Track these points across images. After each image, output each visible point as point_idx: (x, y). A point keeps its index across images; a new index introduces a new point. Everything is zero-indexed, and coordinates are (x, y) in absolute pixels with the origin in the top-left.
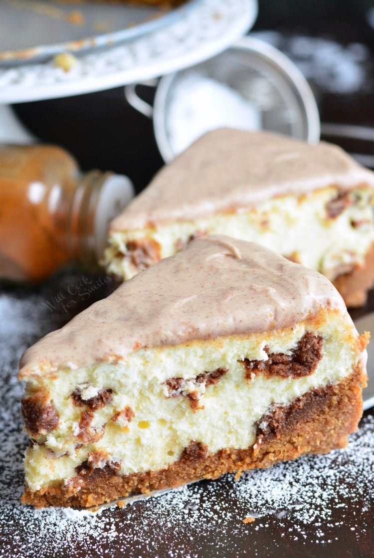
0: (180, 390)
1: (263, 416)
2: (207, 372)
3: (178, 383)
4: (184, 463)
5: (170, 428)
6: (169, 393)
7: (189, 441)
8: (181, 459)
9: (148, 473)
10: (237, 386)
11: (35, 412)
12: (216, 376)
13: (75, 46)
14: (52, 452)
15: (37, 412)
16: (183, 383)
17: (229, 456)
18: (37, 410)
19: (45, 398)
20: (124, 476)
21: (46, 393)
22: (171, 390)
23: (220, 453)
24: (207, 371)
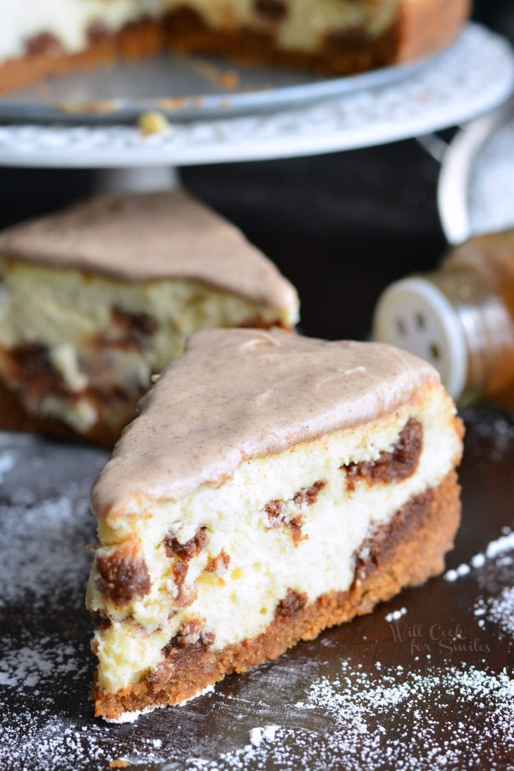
0: (281, 516)
1: (364, 541)
2: (303, 489)
3: (277, 507)
4: (282, 621)
5: (267, 574)
6: (270, 522)
7: (286, 590)
8: (276, 617)
9: (244, 643)
10: (335, 503)
11: (125, 572)
12: (312, 492)
13: (170, 105)
14: (142, 628)
15: (128, 571)
16: (283, 507)
17: (329, 603)
18: (129, 568)
19: (135, 550)
20: (216, 651)
21: (137, 541)
22: (271, 518)
23: (320, 600)
24: (304, 487)
